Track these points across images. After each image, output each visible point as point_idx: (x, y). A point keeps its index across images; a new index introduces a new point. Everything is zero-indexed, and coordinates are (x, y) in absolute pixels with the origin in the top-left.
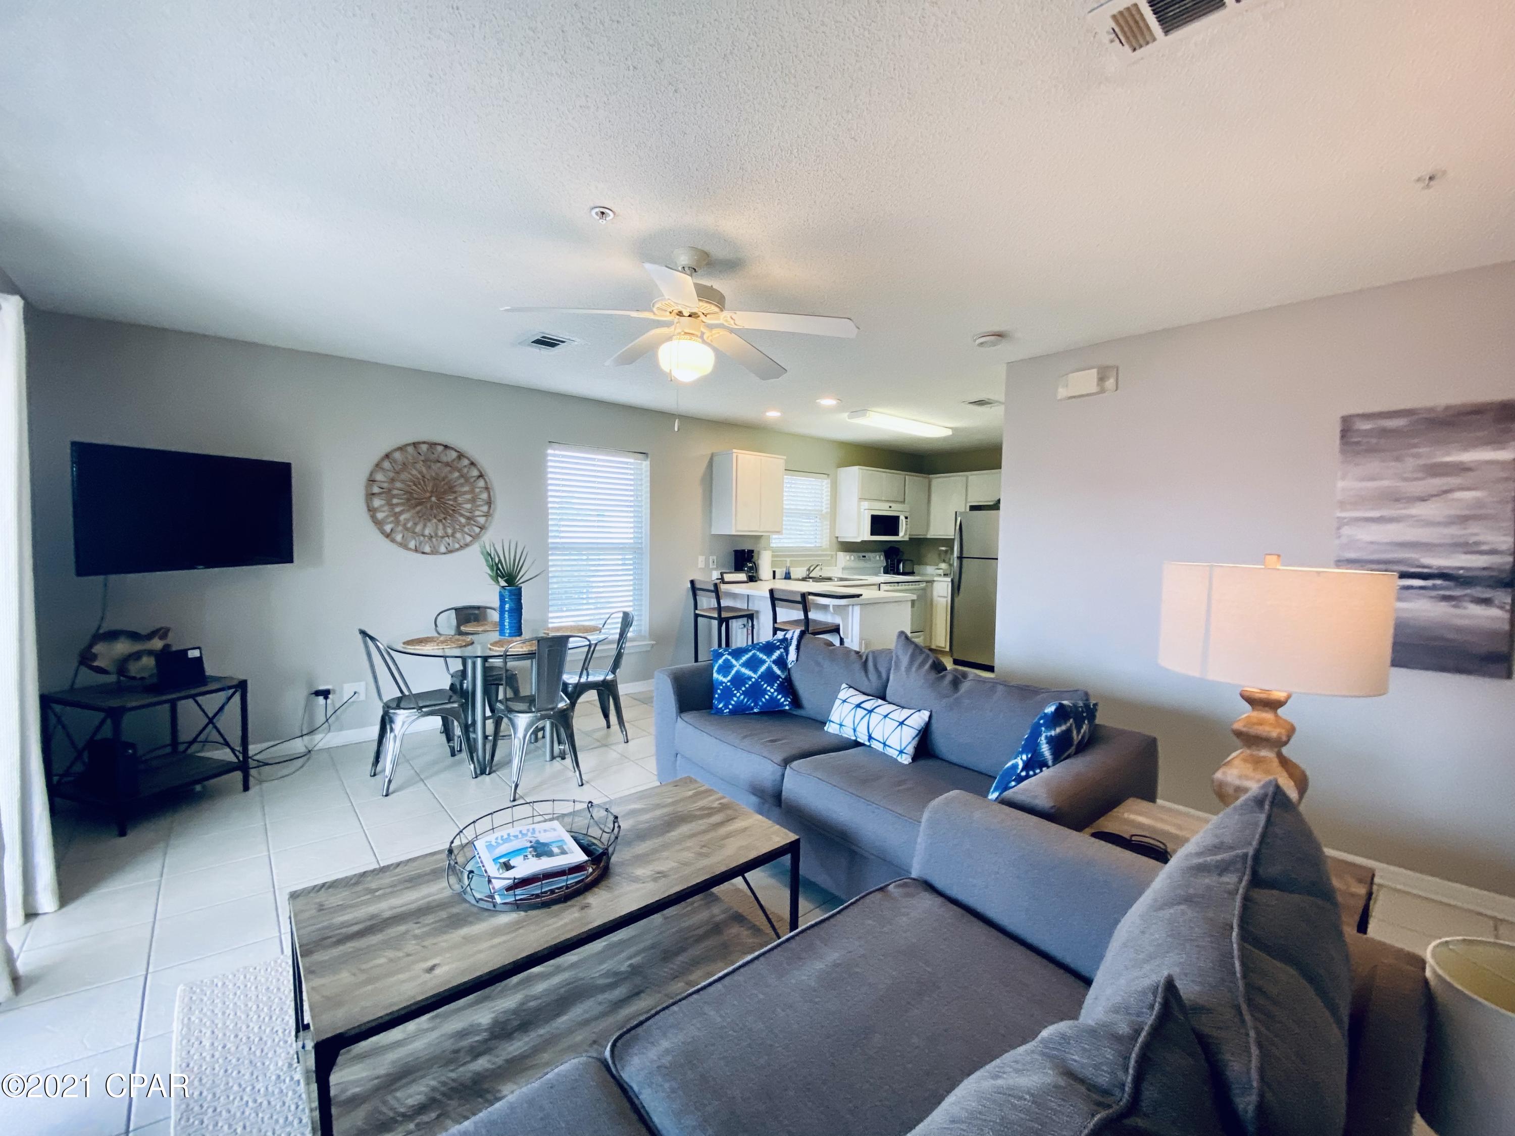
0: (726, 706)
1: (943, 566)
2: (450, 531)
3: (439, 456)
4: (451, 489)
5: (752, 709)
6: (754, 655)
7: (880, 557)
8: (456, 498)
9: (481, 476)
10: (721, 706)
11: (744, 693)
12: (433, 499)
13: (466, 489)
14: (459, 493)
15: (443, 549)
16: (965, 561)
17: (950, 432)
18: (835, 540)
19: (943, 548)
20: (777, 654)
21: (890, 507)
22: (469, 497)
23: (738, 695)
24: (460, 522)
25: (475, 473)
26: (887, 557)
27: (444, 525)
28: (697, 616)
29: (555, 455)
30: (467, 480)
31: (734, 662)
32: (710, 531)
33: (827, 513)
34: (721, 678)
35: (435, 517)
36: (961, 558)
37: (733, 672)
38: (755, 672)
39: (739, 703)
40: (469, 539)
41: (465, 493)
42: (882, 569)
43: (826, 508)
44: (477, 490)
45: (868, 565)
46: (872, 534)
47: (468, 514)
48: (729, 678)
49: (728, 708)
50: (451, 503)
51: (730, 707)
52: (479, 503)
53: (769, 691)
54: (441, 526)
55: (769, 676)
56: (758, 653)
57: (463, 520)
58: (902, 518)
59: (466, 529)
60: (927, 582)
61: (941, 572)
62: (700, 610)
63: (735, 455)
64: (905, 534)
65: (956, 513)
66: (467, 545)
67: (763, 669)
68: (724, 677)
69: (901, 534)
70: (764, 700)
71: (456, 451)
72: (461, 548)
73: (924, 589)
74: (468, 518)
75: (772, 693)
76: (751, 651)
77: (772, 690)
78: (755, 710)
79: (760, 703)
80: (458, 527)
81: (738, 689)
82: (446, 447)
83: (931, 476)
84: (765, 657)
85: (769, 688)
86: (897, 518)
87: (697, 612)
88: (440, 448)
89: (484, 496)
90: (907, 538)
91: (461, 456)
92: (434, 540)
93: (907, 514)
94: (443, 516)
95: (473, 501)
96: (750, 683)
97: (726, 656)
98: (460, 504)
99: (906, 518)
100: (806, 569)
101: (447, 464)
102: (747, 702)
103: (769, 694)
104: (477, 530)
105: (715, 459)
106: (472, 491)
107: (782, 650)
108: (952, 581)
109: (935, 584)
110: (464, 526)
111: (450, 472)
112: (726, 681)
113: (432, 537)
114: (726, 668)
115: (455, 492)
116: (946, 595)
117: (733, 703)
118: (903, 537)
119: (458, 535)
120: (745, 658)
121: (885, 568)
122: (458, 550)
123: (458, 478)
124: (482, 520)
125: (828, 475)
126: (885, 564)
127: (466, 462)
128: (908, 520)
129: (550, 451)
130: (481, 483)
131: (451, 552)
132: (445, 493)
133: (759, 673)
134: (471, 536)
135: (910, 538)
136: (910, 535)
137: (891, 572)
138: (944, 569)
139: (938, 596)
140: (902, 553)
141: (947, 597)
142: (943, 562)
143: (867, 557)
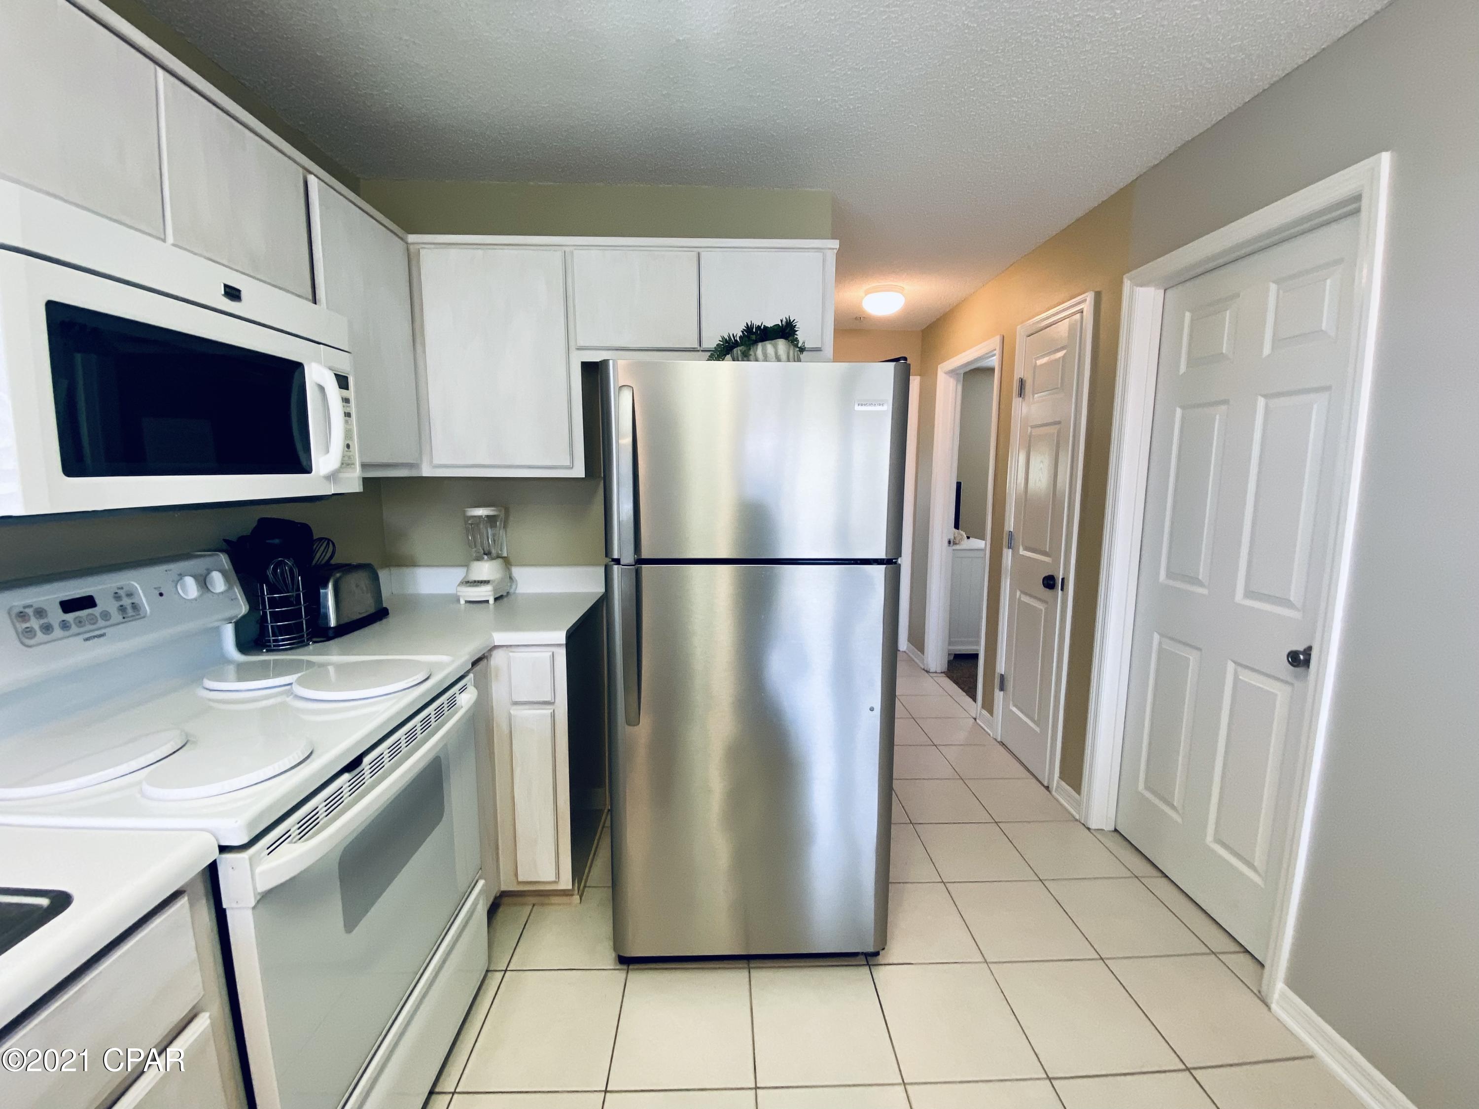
1: (485, 569)
16: (649, 570)
21: (232, 293)
26: (250, 576)
42: (229, 633)
45: (117, 644)
46: (83, 460)
58: (319, 377)
61: (483, 593)
64: (346, 463)
69: (325, 458)
73: (478, 712)
83: (412, 238)
86: (293, 371)
90: (352, 484)
93: (344, 365)
99: (343, 382)
109: (494, 662)
116: (547, 698)
118: (332, 477)
121: (240, 626)
126: (241, 609)
128: (351, 393)
135: (366, 481)
136: (364, 466)
137: (283, 640)
138: (494, 581)
139: (516, 703)
140: (329, 540)
141: (553, 703)
142: (486, 557)
143: (104, 603)
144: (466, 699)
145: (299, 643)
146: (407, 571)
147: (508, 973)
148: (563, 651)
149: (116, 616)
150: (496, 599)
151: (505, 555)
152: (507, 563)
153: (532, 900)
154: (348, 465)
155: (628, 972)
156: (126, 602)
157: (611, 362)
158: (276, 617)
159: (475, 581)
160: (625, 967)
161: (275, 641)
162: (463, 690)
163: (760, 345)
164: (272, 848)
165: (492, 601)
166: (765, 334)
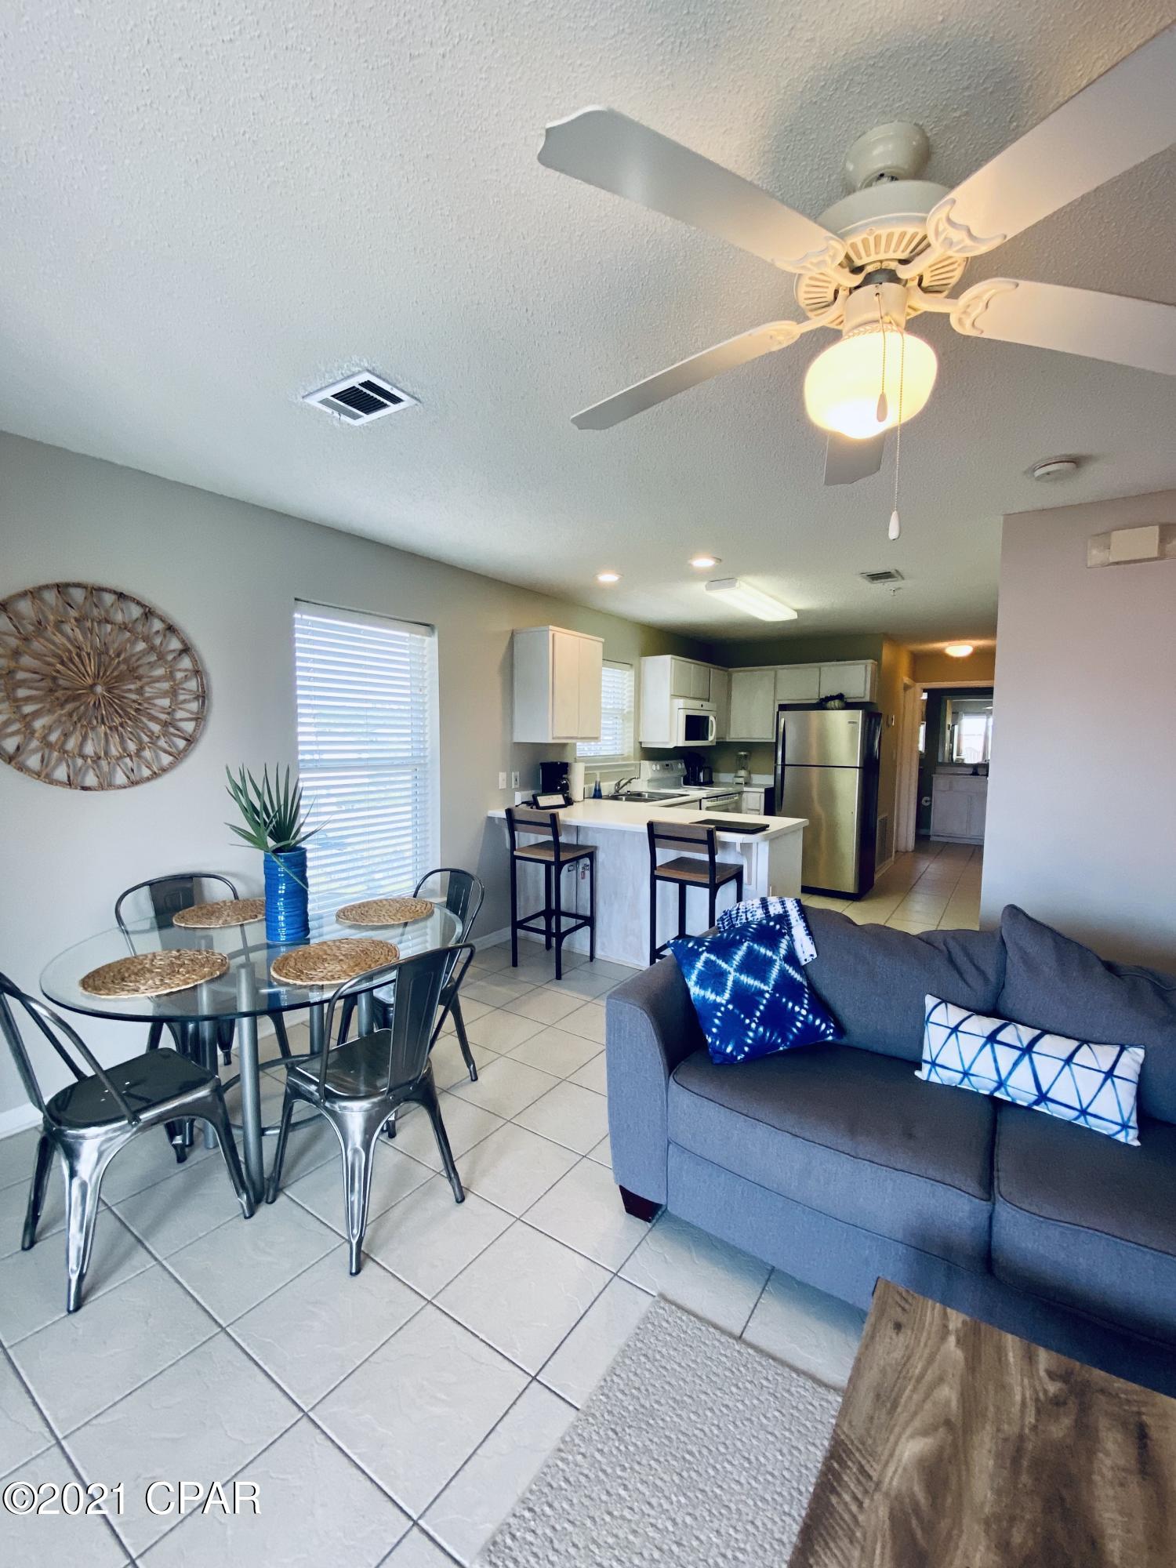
0: (739, 1048)
1: (743, 773)
2: (132, 747)
3: (107, 611)
4: (133, 673)
5: (779, 1046)
6: (750, 950)
7: (681, 765)
8: (142, 688)
9: (186, 650)
10: (729, 1049)
11: (762, 1021)
12: (99, 689)
13: (159, 672)
14: (145, 680)
15: (120, 778)
17: (794, 616)
18: (638, 746)
20: (784, 944)
21: (701, 705)
22: (165, 686)
23: (753, 1025)
24: (151, 731)
25: (175, 644)
26: (689, 765)
27: (121, 737)
28: (514, 858)
29: (306, 623)
30: (161, 657)
31: (724, 965)
32: (512, 739)
33: (628, 713)
34: (711, 996)
35: (103, 723)
36: (784, 765)
37: (730, 984)
38: (764, 980)
39: (759, 1041)
40: (166, 759)
41: (158, 680)
42: (682, 779)
43: (630, 707)
44: (179, 675)
46: (684, 738)
47: (164, 717)
48: (727, 995)
49: (744, 1052)
50: (134, 697)
51: (746, 1049)
52: (181, 698)
53: (799, 1013)
54: (115, 739)
55: (785, 985)
56: (756, 946)
57: (156, 728)
58: (712, 718)
59: (162, 743)
62: (521, 850)
63: (551, 633)
64: (714, 738)
66: (164, 770)
67: (774, 973)
68: (717, 994)
69: (711, 738)
70: (795, 1030)
71: (138, 603)
72: (155, 775)
74: (165, 724)
75: (806, 1017)
76: (741, 943)
77: (804, 1012)
78: (781, 1048)
79: (791, 1037)
80: (146, 739)
81: (751, 1016)
82: (121, 596)
83: (730, 669)
84: (769, 953)
85: (797, 1009)
86: (707, 719)
87: (516, 853)
88: (109, 599)
89: (192, 685)
91: (149, 613)
92: (104, 763)
93: (714, 714)
94: (118, 720)
95: (173, 693)
96: (764, 1002)
97: (705, 956)
98: (149, 698)
99: (715, 718)
101: (124, 627)
102: (771, 1036)
103: (801, 1018)
104: (181, 744)
105: (517, 638)
106: (171, 676)
107: (787, 937)
109: (744, 795)
110: (158, 737)
111: (134, 643)
112: (724, 1002)
113: (99, 758)
114: (713, 978)
115: (139, 678)
117: (749, 1041)
118: (712, 741)
119: (147, 754)
120: (739, 955)
121: (683, 776)
122: (148, 779)
123: (144, 653)
124: (189, 727)
125: (631, 665)
126: (685, 773)
127: (157, 625)
128: (717, 721)
129: (297, 616)
130: (186, 663)
131: (134, 783)
132: (120, 678)
133: (772, 982)
134: (170, 754)
135: (714, 743)
136: (717, 738)
138: (745, 777)
140: (706, 759)
142: (743, 769)
148: (763, 795)
150: (746, 783)
151: (749, 769)
152: (750, 773)
158: (691, 776)
159: (737, 777)
161: (690, 782)
163: (829, 702)
165: (743, 781)
166: (832, 698)
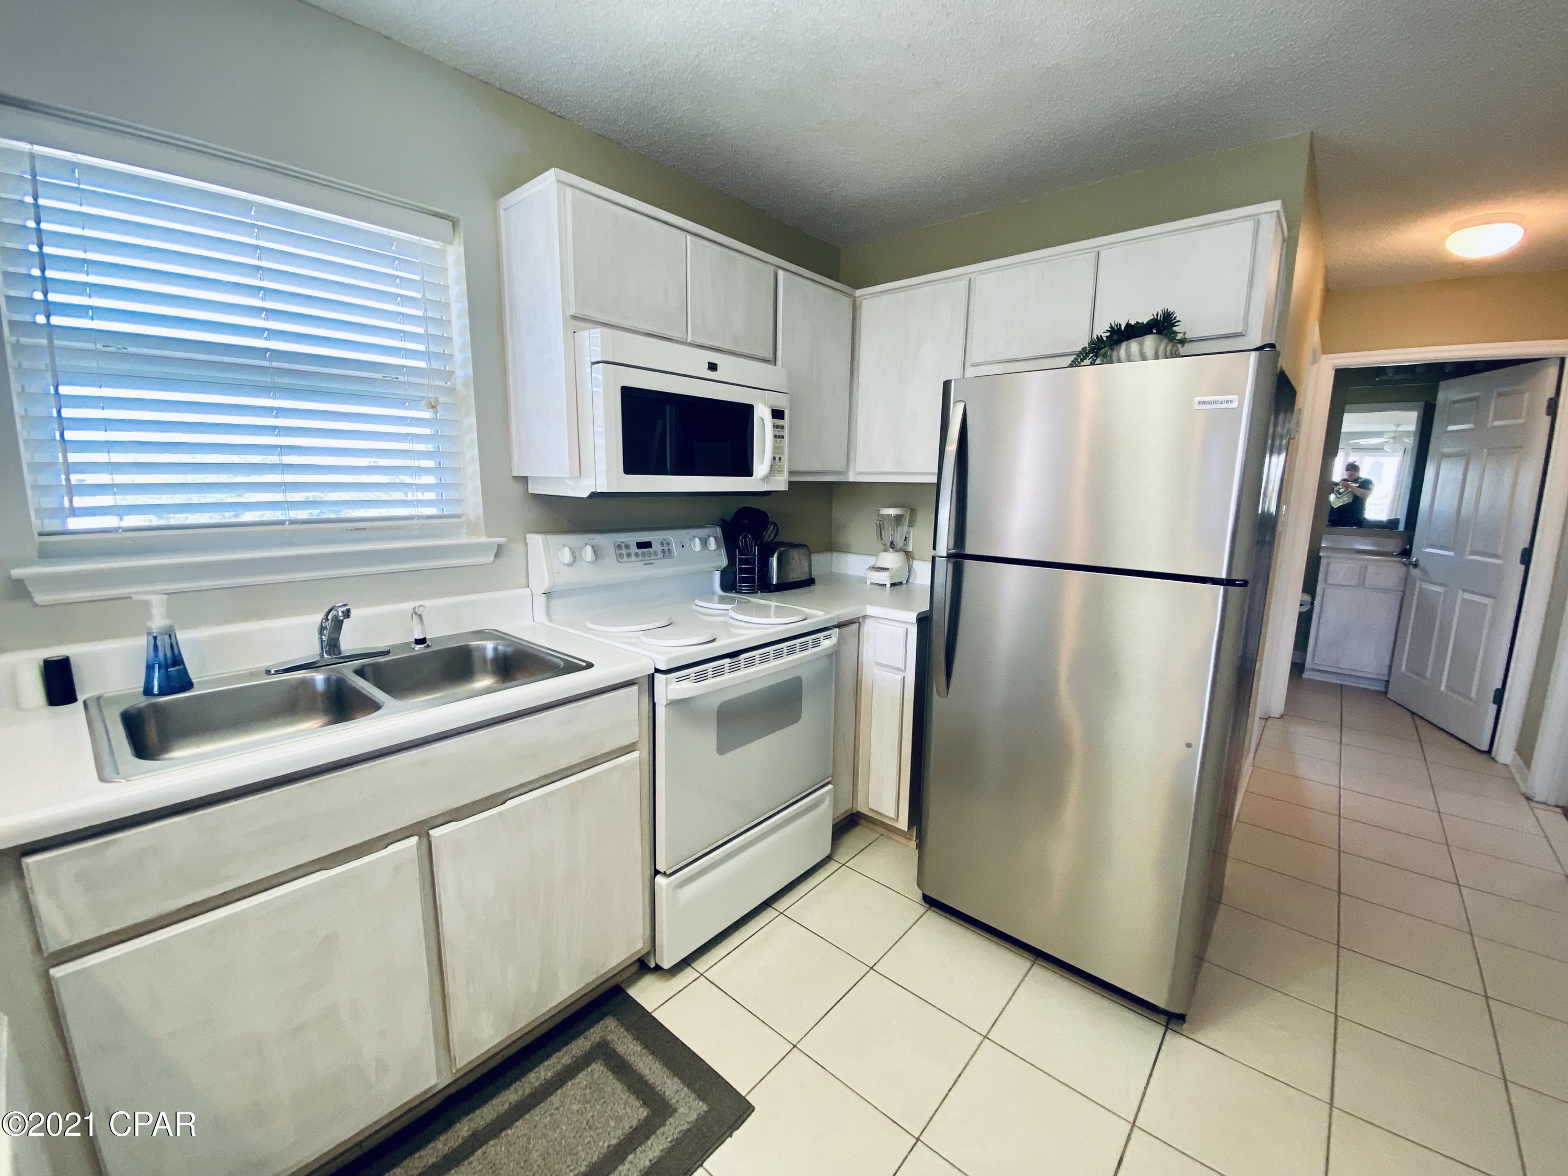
1: (891, 560)
7: (704, 542)
16: (969, 565)
18: (516, 488)
19: (892, 512)
21: (713, 367)
26: (730, 542)
36: (958, 557)
42: (717, 575)
45: (659, 570)
46: (632, 466)
58: (762, 413)
60: (840, 626)
61: (884, 578)
64: (774, 469)
65: (947, 385)
69: (761, 466)
73: (834, 655)
83: (859, 292)
86: (746, 411)
90: (780, 484)
93: (781, 402)
99: (777, 414)
100: (318, 618)
108: (924, 621)
109: (868, 627)
116: (900, 665)
118: (766, 479)
121: (724, 573)
126: (724, 562)
128: (786, 422)
135: (791, 483)
136: (791, 473)
137: (744, 586)
138: (892, 569)
139: (879, 664)
140: (776, 525)
141: (905, 671)
142: (891, 550)
143: (656, 547)
144: (827, 643)
145: (752, 591)
146: (843, 555)
147: (844, 867)
149: (660, 555)
150: (893, 585)
151: (910, 549)
153: (883, 831)
154: (779, 471)
155: (927, 911)
156: (666, 548)
157: (953, 383)
158: (742, 571)
159: (879, 568)
160: (928, 906)
161: (740, 586)
162: (828, 637)
163: (1124, 345)
164: (679, 680)
165: (888, 585)
166: (1133, 332)
